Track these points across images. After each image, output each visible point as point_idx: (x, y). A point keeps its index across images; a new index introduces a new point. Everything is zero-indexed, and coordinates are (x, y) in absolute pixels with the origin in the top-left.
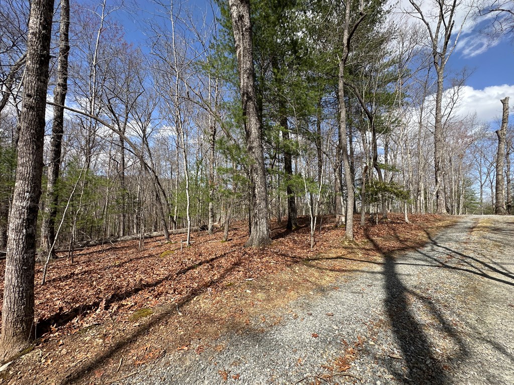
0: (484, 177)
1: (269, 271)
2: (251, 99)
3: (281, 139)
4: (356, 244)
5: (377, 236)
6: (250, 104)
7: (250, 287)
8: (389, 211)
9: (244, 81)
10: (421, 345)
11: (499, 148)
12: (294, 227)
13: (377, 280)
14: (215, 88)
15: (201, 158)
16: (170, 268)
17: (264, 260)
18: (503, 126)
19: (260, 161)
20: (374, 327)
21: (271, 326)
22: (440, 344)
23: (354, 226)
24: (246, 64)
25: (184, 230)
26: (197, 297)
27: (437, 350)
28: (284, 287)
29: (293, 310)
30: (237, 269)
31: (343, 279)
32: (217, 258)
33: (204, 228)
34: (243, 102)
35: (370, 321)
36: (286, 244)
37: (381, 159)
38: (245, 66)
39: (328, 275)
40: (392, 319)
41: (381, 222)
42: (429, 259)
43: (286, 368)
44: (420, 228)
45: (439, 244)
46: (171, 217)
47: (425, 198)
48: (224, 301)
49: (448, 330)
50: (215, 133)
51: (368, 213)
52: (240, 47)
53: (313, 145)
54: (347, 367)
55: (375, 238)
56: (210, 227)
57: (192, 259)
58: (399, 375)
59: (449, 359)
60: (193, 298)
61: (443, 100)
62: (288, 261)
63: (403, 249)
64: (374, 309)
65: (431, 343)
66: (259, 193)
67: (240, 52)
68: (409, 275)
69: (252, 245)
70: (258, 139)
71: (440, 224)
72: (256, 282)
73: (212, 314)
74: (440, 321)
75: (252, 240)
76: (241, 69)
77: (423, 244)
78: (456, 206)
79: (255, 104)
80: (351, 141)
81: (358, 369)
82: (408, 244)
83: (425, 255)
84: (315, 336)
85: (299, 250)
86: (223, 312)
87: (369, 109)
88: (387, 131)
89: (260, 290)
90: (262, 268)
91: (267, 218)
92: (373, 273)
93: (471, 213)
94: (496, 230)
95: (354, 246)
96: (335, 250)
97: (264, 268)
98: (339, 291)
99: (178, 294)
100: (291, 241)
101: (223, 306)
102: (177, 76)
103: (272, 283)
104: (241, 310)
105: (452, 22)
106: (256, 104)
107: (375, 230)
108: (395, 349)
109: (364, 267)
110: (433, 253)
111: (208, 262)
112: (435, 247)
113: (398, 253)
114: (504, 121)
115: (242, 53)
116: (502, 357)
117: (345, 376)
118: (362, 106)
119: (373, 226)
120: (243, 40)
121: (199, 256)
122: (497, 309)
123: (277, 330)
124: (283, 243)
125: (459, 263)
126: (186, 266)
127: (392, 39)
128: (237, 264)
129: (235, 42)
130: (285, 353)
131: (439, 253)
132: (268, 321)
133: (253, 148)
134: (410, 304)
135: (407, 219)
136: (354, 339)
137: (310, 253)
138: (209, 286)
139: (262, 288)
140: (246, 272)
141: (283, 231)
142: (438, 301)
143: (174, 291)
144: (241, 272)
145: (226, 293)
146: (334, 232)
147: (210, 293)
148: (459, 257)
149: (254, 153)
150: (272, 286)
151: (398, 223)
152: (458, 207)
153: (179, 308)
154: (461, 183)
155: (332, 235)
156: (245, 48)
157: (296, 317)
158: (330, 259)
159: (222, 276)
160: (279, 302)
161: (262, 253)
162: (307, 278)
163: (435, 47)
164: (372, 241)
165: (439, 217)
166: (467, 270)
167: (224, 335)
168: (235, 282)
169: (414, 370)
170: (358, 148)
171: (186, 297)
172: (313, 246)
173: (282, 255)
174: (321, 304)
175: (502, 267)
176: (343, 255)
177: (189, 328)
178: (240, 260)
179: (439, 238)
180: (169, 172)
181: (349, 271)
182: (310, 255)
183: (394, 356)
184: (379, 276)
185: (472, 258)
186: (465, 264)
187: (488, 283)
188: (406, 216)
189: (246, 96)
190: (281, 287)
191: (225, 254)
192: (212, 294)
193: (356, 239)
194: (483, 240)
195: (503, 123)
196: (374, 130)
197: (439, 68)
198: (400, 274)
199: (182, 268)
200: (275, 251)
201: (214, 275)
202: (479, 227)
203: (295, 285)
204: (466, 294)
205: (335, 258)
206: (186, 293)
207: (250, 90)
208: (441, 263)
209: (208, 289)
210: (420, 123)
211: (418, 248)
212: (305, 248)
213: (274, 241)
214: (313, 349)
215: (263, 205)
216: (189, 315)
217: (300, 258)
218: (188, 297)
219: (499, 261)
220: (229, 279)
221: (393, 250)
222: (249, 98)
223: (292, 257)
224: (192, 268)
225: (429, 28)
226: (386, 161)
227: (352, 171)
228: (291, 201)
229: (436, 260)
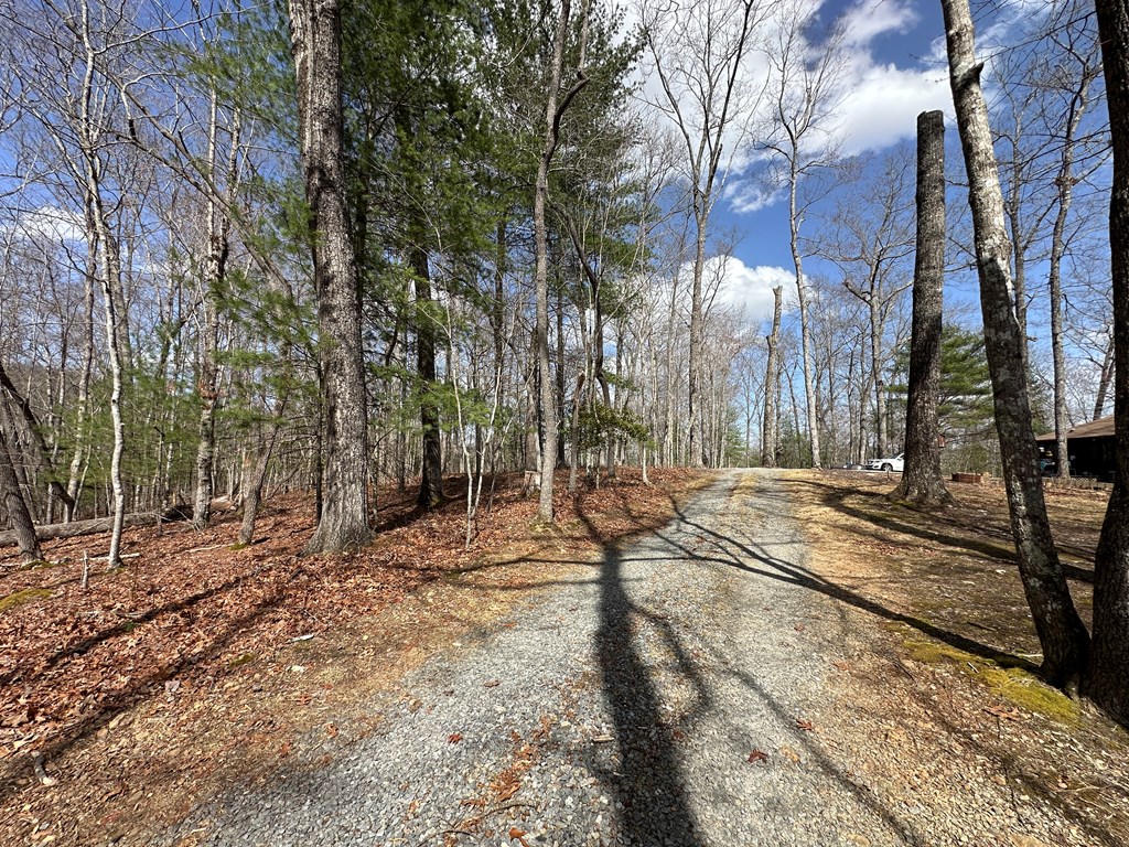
0: (752, 408)
1: (362, 609)
2: (331, 186)
3: (412, 298)
4: (558, 530)
5: (597, 511)
6: (330, 198)
7: (305, 656)
8: (620, 464)
9: (313, 135)
10: (645, 705)
11: (769, 364)
12: (435, 500)
13: (587, 596)
14: (232, 134)
15: (175, 318)
16: (23, 644)
17: (350, 583)
18: (774, 330)
19: (352, 343)
20: (573, 691)
21: (353, 743)
22: (673, 695)
23: (554, 492)
24: (321, 96)
25: (103, 522)
26: (122, 715)
27: (668, 708)
28: (395, 641)
29: (412, 693)
30: (271, 615)
31: (525, 604)
32: (210, 593)
33: (181, 512)
34: (308, 189)
35: (566, 680)
36: (411, 542)
37: (610, 366)
38: (317, 100)
39: (496, 600)
40: (605, 669)
41: (604, 485)
42: (672, 547)
43: (378, 835)
44: (664, 493)
45: (688, 520)
46: (56, 484)
47: (675, 440)
48: (220, 708)
49: (686, 667)
50: (225, 254)
51: (582, 467)
52: (306, 48)
53: (484, 322)
54: (514, 788)
55: (592, 515)
56: (199, 508)
57: (119, 605)
58: (606, 772)
59: (683, 718)
60: (107, 722)
61: (705, 273)
62: (412, 579)
63: (636, 533)
64: (577, 655)
65: (661, 697)
66: (345, 420)
67: (304, 61)
68: (639, 580)
69: (321, 550)
70: (347, 290)
71: (692, 484)
72: (321, 640)
73: (173, 753)
74: (676, 655)
75: (323, 537)
76: (305, 105)
77: (665, 522)
78: (716, 454)
79: (342, 203)
80: (560, 323)
81: (535, 785)
82: (644, 522)
83: (667, 540)
84: (454, 739)
85: (439, 553)
86: (211, 739)
87: (592, 264)
88: (620, 313)
89: (331, 660)
90: (342, 604)
91: (364, 483)
92: (582, 583)
93: (735, 465)
94: (761, 491)
95: (553, 534)
96: (517, 544)
97: (347, 602)
98: (516, 630)
99: (48, 721)
100: (423, 533)
101: (214, 723)
102: (90, 63)
103: (365, 638)
104: (271, 722)
105: (719, 146)
106: (346, 202)
107: (592, 499)
108: (603, 724)
109: (568, 573)
110: (679, 535)
111: (176, 608)
112: (683, 524)
113: (626, 540)
114: (776, 322)
115: (309, 64)
116: (750, 694)
117: (508, 808)
118: (580, 256)
119: (589, 492)
120: (314, 33)
121: (149, 594)
122: (751, 617)
123: (365, 750)
124: (403, 538)
125: (711, 550)
126: (91, 630)
127: (634, 143)
128: (270, 604)
129: (292, 31)
130: (380, 800)
131: (685, 535)
132: (345, 733)
133: (333, 308)
134: (636, 634)
135: (645, 479)
136: (535, 723)
137: (463, 555)
138: (171, 677)
139: (336, 654)
140: (296, 620)
141: (408, 510)
142: (677, 619)
143: (32, 715)
144: (282, 622)
145: (230, 684)
146: (518, 507)
147: (173, 695)
148: (712, 538)
149: (335, 321)
150: (362, 644)
151: (632, 485)
152: (719, 456)
153: (43, 765)
154: (723, 416)
155: (512, 516)
156: (318, 55)
157: (417, 706)
158: (504, 564)
159: (222, 642)
160: (380, 680)
161: (347, 565)
162: (453, 613)
163: (696, 179)
164: (586, 521)
165: (691, 473)
166: (720, 560)
167: (207, 804)
168: (261, 651)
169: (631, 755)
170: (574, 340)
171: (77, 726)
172: (471, 540)
173: (398, 566)
174: (477, 665)
175: (762, 550)
176: (531, 554)
177: (81, 817)
178: (280, 592)
179: (689, 508)
180: (55, 348)
181: (539, 585)
182: (464, 559)
183: (602, 738)
184: (592, 588)
185: (728, 539)
186: (719, 550)
187: (744, 578)
188: (645, 471)
189: (317, 175)
190: (389, 643)
191: (237, 580)
192: (178, 697)
193: (559, 520)
194: (744, 509)
195: (775, 325)
196: (599, 307)
197: (700, 217)
198: (626, 580)
199: (73, 640)
200: (382, 558)
201: (194, 642)
202: (741, 489)
203: (421, 633)
204: (716, 600)
205: (515, 562)
206: (82, 711)
207: (330, 163)
208: (688, 552)
209: (167, 684)
210: (672, 305)
211: (659, 528)
212: (453, 545)
213: (383, 536)
214: (446, 770)
215: (355, 450)
216: (82, 778)
217: (440, 569)
218: (89, 721)
219: (759, 541)
220: (242, 646)
221: (620, 536)
222: (327, 184)
223: (423, 570)
224: (118, 631)
225: (689, 145)
226: (619, 367)
227: (560, 383)
228: (431, 441)
229: (681, 548)
